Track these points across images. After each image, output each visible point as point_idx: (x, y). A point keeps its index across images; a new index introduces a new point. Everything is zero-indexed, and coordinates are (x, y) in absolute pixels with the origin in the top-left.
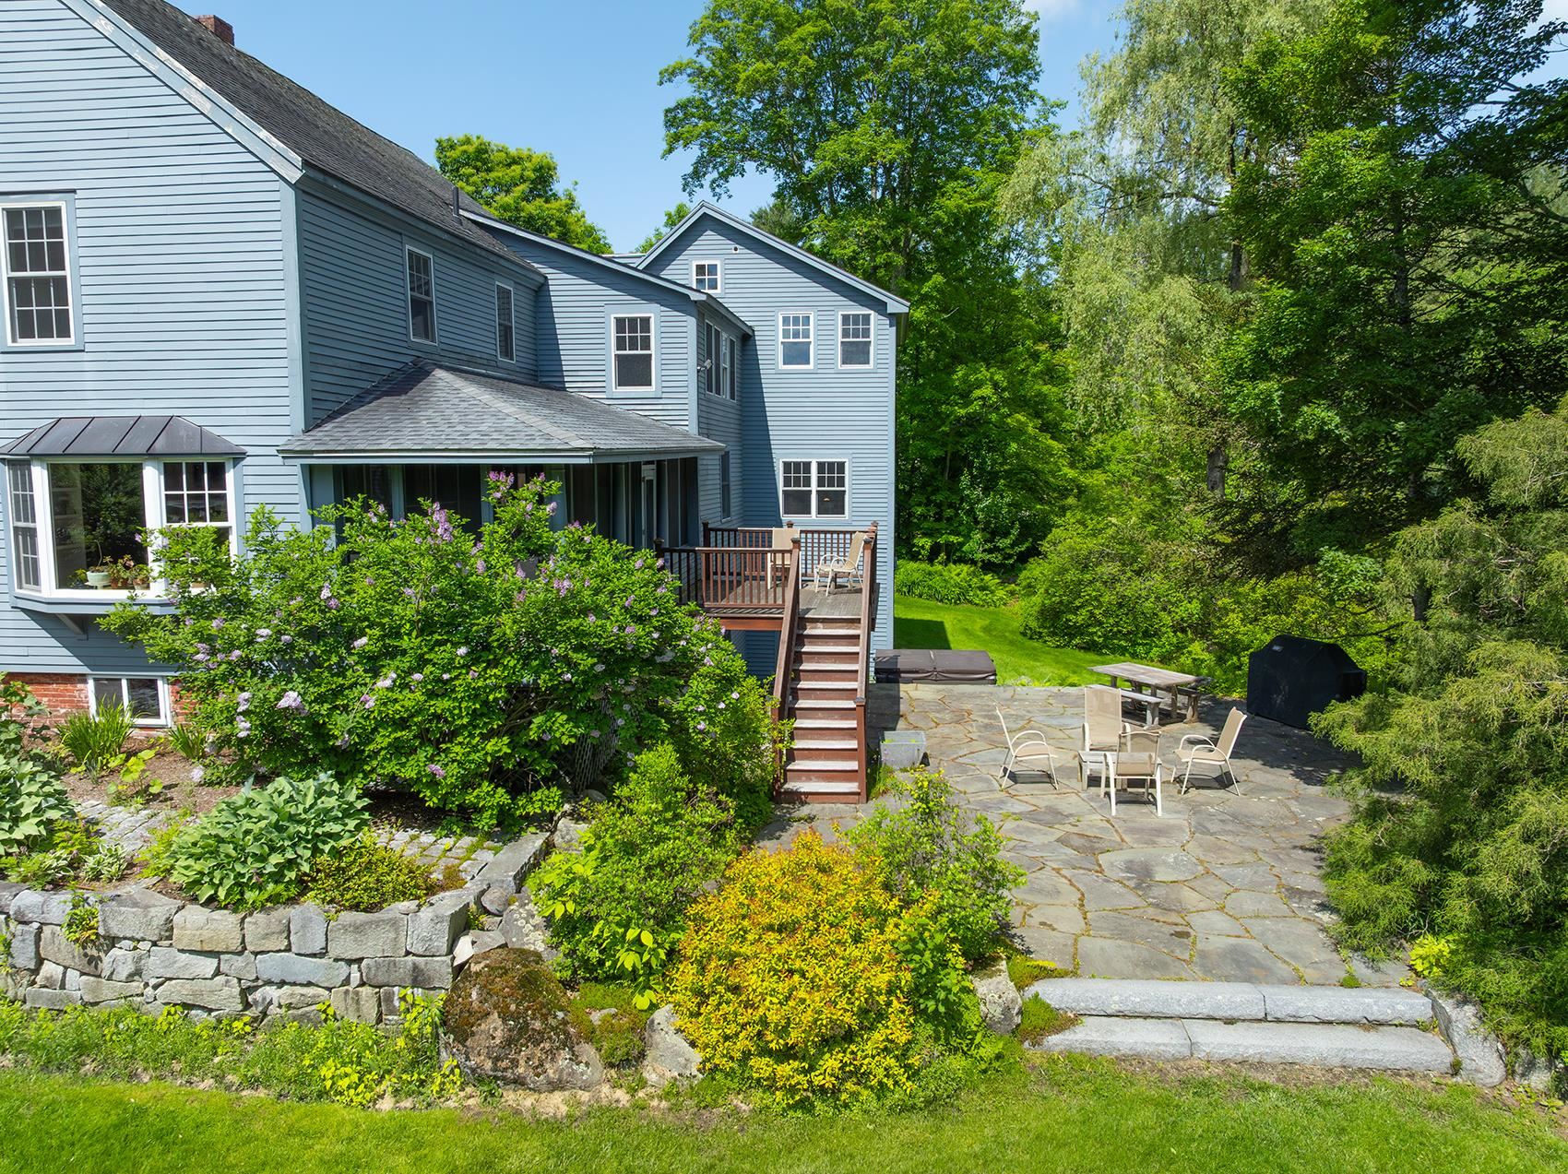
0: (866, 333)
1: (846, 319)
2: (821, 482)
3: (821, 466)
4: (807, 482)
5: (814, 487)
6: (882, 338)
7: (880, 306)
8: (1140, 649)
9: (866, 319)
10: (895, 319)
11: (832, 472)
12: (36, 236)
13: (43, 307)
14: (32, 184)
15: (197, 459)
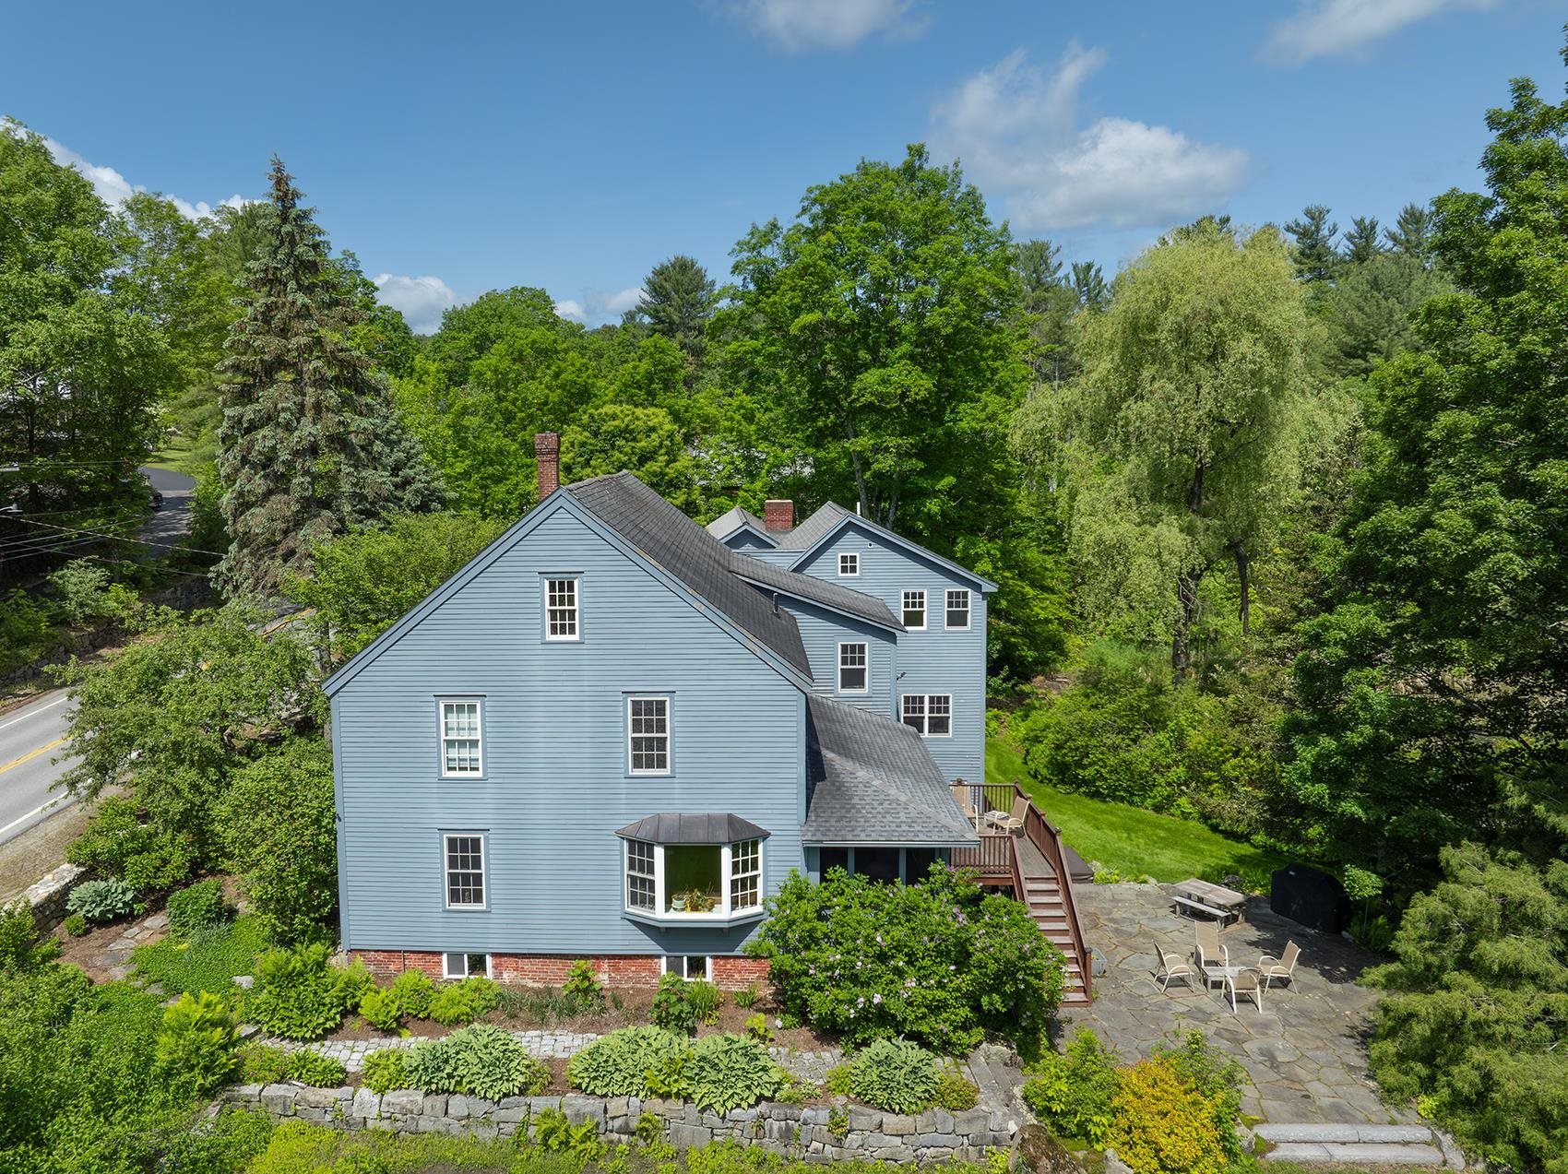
0: (965, 604)
1: (950, 595)
2: (931, 710)
3: (932, 699)
4: (921, 710)
5: (926, 714)
6: (976, 608)
7: (977, 587)
8: (1137, 799)
9: (965, 594)
10: (985, 595)
11: (940, 703)
12: (649, 715)
13: (649, 752)
14: (649, 687)
15: (747, 840)
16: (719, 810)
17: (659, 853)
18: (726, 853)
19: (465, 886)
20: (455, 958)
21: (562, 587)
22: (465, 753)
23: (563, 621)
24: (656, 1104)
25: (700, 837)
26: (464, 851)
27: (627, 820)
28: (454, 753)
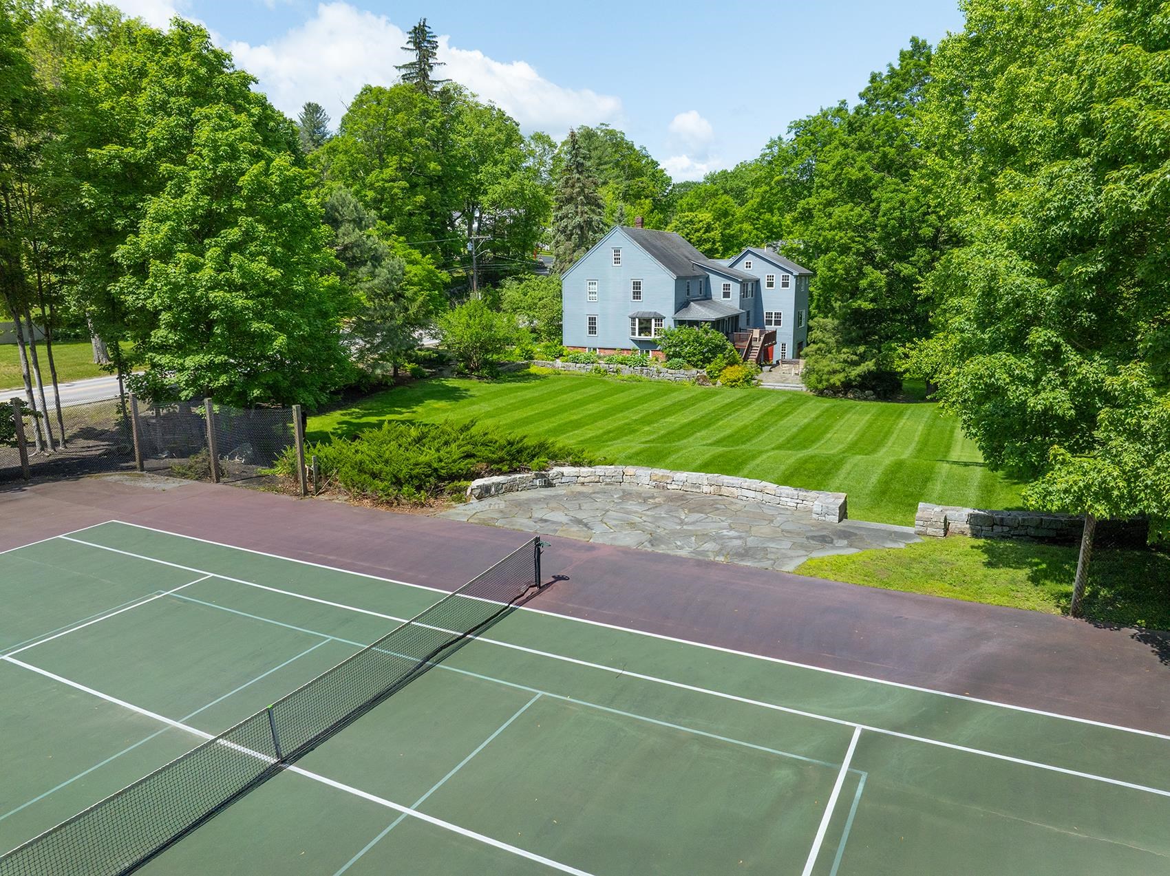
0: (788, 280)
1: (783, 276)
2: (775, 318)
3: (775, 313)
4: (772, 317)
5: (773, 319)
6: (792, 281)
7: (792, 273)
9: (788, 276)
10: (796, 277)
11: (778, 315)
12: (637, 285)
13: (637, 295)
14: (637, 278)
15: (660, 319)
16: (653, 311)
17: (637, 320)
18: (653, 321)
19: (592, 330)
20: (590, 349)
21: (617, 251)
22: (594, 295)
23: (617, 260)
24: (620, 366)
25: (646, 316)
26: (592, 321)
27: (630, 314)
28: (591, 295)
